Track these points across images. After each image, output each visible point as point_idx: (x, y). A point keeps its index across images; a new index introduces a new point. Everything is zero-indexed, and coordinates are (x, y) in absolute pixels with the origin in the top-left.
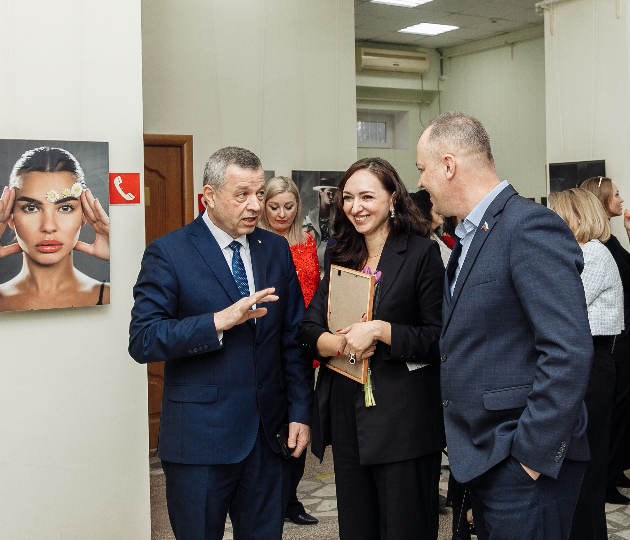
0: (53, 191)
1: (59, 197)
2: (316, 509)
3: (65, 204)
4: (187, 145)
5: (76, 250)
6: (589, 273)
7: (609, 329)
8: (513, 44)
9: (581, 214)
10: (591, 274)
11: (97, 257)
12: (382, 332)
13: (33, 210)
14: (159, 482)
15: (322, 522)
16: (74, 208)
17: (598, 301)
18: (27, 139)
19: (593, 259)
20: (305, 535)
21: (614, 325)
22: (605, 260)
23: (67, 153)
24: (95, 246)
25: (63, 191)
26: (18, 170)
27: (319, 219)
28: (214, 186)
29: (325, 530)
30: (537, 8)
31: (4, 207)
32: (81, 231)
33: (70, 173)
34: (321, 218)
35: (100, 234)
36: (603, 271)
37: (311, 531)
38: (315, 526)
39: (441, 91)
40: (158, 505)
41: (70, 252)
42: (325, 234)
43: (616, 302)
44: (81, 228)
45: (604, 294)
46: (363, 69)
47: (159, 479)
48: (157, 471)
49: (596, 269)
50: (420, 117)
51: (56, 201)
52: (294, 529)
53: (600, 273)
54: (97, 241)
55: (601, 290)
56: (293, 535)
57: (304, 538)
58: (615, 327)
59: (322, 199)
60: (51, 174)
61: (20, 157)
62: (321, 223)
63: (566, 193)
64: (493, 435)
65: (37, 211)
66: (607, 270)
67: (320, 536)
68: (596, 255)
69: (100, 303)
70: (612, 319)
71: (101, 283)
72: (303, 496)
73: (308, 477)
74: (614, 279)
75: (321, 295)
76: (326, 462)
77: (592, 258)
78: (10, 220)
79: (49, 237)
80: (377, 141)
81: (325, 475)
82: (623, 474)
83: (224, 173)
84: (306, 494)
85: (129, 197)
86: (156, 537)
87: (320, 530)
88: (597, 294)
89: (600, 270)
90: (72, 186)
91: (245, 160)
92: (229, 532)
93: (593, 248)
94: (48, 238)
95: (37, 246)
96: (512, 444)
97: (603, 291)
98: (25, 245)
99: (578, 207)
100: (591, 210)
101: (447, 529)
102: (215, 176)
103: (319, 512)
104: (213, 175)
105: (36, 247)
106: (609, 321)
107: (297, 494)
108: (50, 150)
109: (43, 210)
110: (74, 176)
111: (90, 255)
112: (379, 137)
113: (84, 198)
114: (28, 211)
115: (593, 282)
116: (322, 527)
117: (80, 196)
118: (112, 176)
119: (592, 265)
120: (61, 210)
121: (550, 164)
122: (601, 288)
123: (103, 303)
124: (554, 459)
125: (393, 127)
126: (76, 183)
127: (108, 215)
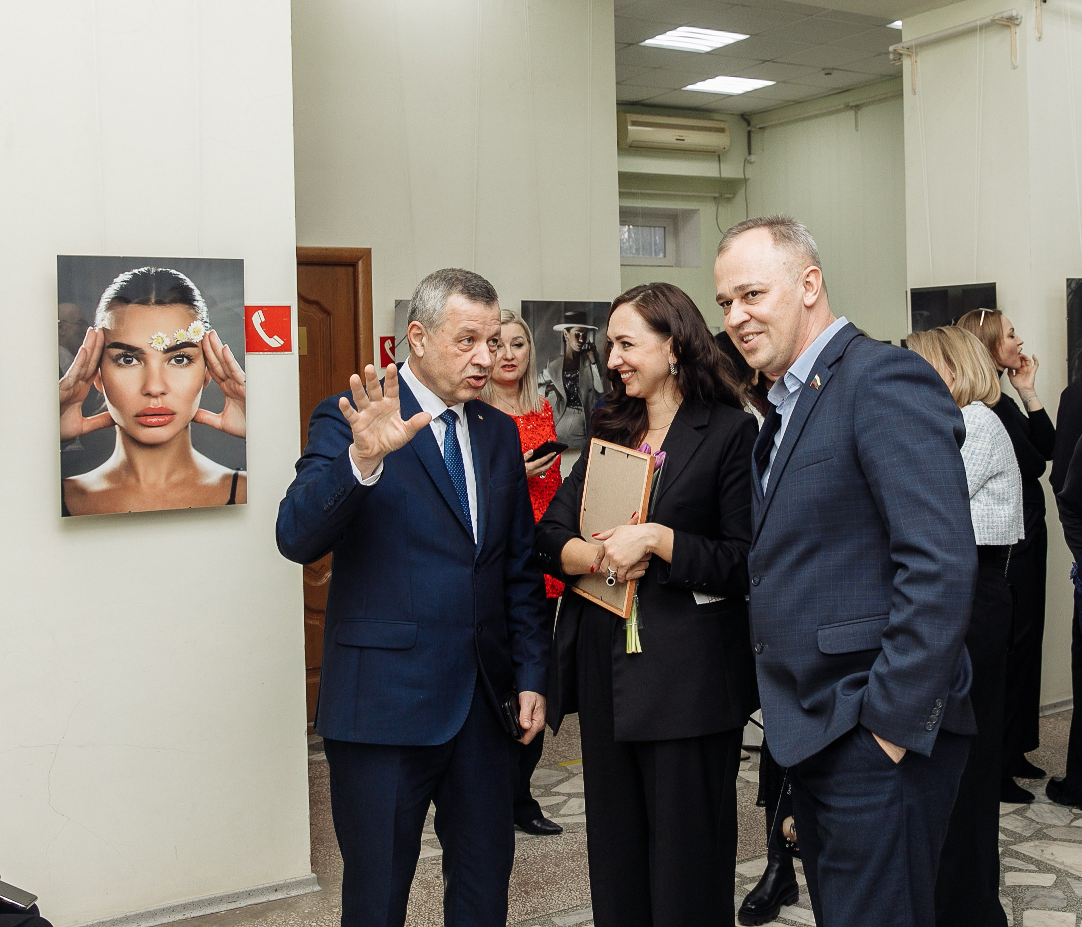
0: (160, 334)
1: (170, 343)
2: (559, 811)
3: (179, 354)
4: (363, 262)
5: (196, 422)
6: (968, 451)
7: (999, 536)
8: (857, 108)
9: (955, 363)
10: (971, 452)
11: (227, 433)
12: (660, 541)
13: (131, 363)
14: (322, 771)
15: (568, 831)
16: (192, 359)
17: (982, 494)
18: (122, 256)
19: (975, 429)
20: (542, 851)
21: (1007, 529)
22: (993, 431)
23: (182, 276)
24: (225, 417)
25: (175, 334)
26: (108, 301)
27: (563, 374)
28: (426, 324)
29: (574, 843)
30: (891, 53)
31: (88, 358)
32: (202, 393)
33: (187, 306)
34: (566, 373)
35: (231, 398)
36: (990, 447)
37: (551, 844)
38: (558, 838)
39: (748, 179)
40: (321, 806)
41: (186, 425)
42: (572, 397)
43: (1011, 495)
44: (203, 389)
45: (992, 483)
46: (630, 146)
47: (322, 767)
48: (320, 755)
49: (979, 445)
50: (717, 219)
51: (166, 348)
52: (525, 842)
53: (984, 451)
54: (227, 408)
55: (987, 476)
56: (524, 850)
57: (541, 856)
58: (1009, 532)
59: (567, 343)
60: (157, 307)
61: (111, 282)
62: (566, 380)
63: (933, 333)
64: (834, 693)
65: (136, 364)
66: (995, 446)
67: (565, 852)
68: (978, 423)
69: (232, 501)
70: (1004, 520)
71: (233, 472)
72: (540, 791)
73: (548, 763)
74: (1007, 459)
75: (574, 482)
76: (575, 741)
77: (972, 428)
78: (97, 378)
79: (154, 403)
80: (651, 255)
81: (572, 760)
82: (1024, 757)
83: (443, 306)
84: (544, 789)
85: (275, 342)
86: (318, 854)
87: (565, 843)
88: (981, 483)
89: (984, 446)
90: (189, 327)
91: (476, 288)
92: (428, 846)
93: (974, 414)
94: (153, 405)
95: (137, 416)
96: (861, 707)
97: (990, 478)
98: (119, 414)
99: (952, 353)
100: (971, 358)
101: (757, 842)
102: (430, 308)
103: (564, 816)
104: (427, 307)
105: (135, 418)
106: (1000, 524)
107: (531, 789)
108: (156, 272)
109: (146, 362)
110: (192, 311)
111: (217, 429)
112: (655, 249)
113: (208, 343)
114: (123, 363)
115: (974, 464)
116: (568, 838)
117: (202, 340)
118: (250, 311)
119: (973, 439)
120: (173, 361)
121: (912, 290)
122: (987, 474)
123: (236, 502)
124: (925, 726)
125: (676, 234)
126: (195, 322)
127: (244, 369)
